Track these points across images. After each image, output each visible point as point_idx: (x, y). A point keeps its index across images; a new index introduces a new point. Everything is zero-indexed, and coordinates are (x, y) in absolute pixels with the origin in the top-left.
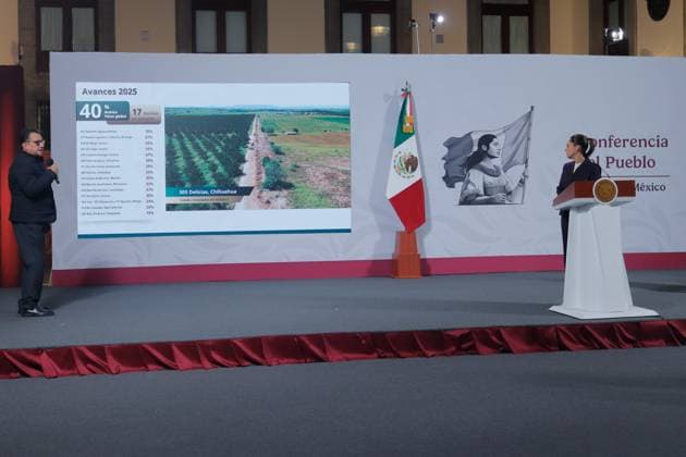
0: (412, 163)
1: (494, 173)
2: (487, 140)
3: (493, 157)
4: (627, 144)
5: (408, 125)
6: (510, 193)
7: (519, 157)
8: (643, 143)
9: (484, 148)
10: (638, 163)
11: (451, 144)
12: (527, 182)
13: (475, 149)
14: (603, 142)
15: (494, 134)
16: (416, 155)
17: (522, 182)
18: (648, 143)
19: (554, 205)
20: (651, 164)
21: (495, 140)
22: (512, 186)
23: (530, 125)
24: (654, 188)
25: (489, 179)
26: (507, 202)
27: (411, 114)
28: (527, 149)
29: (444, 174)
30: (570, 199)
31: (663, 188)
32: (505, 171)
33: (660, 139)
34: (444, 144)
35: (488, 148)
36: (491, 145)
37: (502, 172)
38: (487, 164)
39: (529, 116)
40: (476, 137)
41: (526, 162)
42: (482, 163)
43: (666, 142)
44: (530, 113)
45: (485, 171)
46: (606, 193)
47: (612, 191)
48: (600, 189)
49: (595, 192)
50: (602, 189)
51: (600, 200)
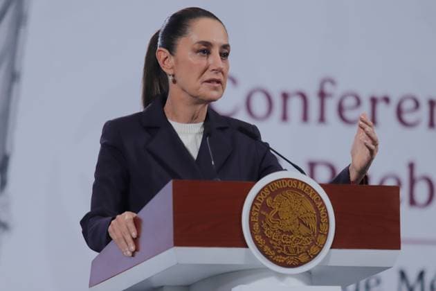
19: (95, 281)
46: (291, 233)
47: (313, 225)
48: (270, 217)
49: (251, 224)
50: (277, 216)
51: (267, 257)
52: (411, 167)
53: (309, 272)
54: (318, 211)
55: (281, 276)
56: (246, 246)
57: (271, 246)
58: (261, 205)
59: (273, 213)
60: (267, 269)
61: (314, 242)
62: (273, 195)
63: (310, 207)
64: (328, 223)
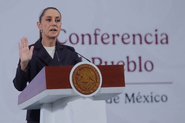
4: (118, 40)
8: (137, 38)
10: (132, 66)
14: (86, 38)
18: (143, 39)
19: (20, 103)
20: (149, 66)
24: (154, 99)
30: (40, 91)
31: (165, 99)
33: (159, 33)
43: (167, 38)
46: (87, 83)
47: (94, 80)
48: (79, 77)
49: (73, 80)
50: (82, 77)
51: (79, 91)
52: (128, 57)
53: (94, 96)
55: (84, 98)
56: (71, 88)
57: (80, 88)
58: (76, 74)
60: (79, 95)
61: (95, 86)
62: (80, 70)
64: (99, 79)
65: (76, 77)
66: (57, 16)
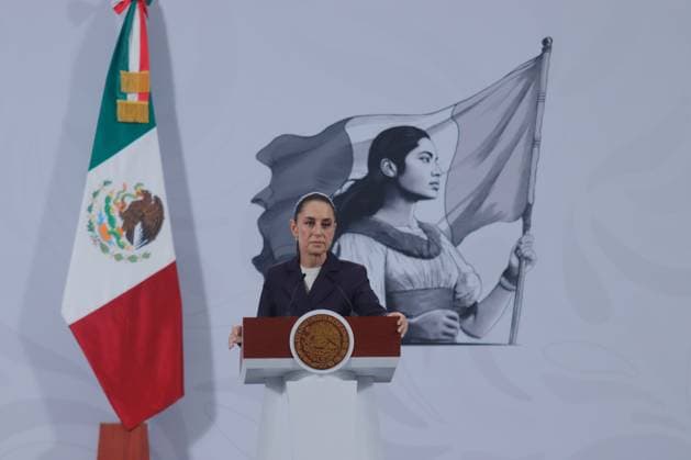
0: (143, 217)
1: (421, 248)
2: (398, 142)
3: (414, 197)
5: (133, 98)
6: (469, 311)
7: (503, 196)
9: (388, 168)
11: (282, 155)
12: (529, 276)
13: (360, 171)
15: (422, 124)
16: (157, 189)
17: (511, 276)
21: (424, 144)
22: (478, 289)
23: (539, 98)
25: (403, 266)
26: (461, 337)
27: (144, 65)
28: (527, 175)
29: (257, 248)
32: (456, 241)
34: (260, 156)
35: (402, 168)
36: (412, 159)
37: (445, 242)
38: (400, 218)
39: (536, 68)
40: (362, 136)
41: (525, 214)
42: (382, 217)
44: (539, 59)
45: (393, 240)
46: (322, 348)
47: (338, 343)
48: (308, 339)
49: (295, 343)
50: (313, 338)
51: (306, 363)
54: (341, 335)
56: (292, 357)
57: (308, 357)
58: (302, 332)
59: (310, 336)
61: (338, 354)
62: (310, 325)
63: (337, 332)
64: (348, 341)
65: (302, 338)
66: (326, 217)
